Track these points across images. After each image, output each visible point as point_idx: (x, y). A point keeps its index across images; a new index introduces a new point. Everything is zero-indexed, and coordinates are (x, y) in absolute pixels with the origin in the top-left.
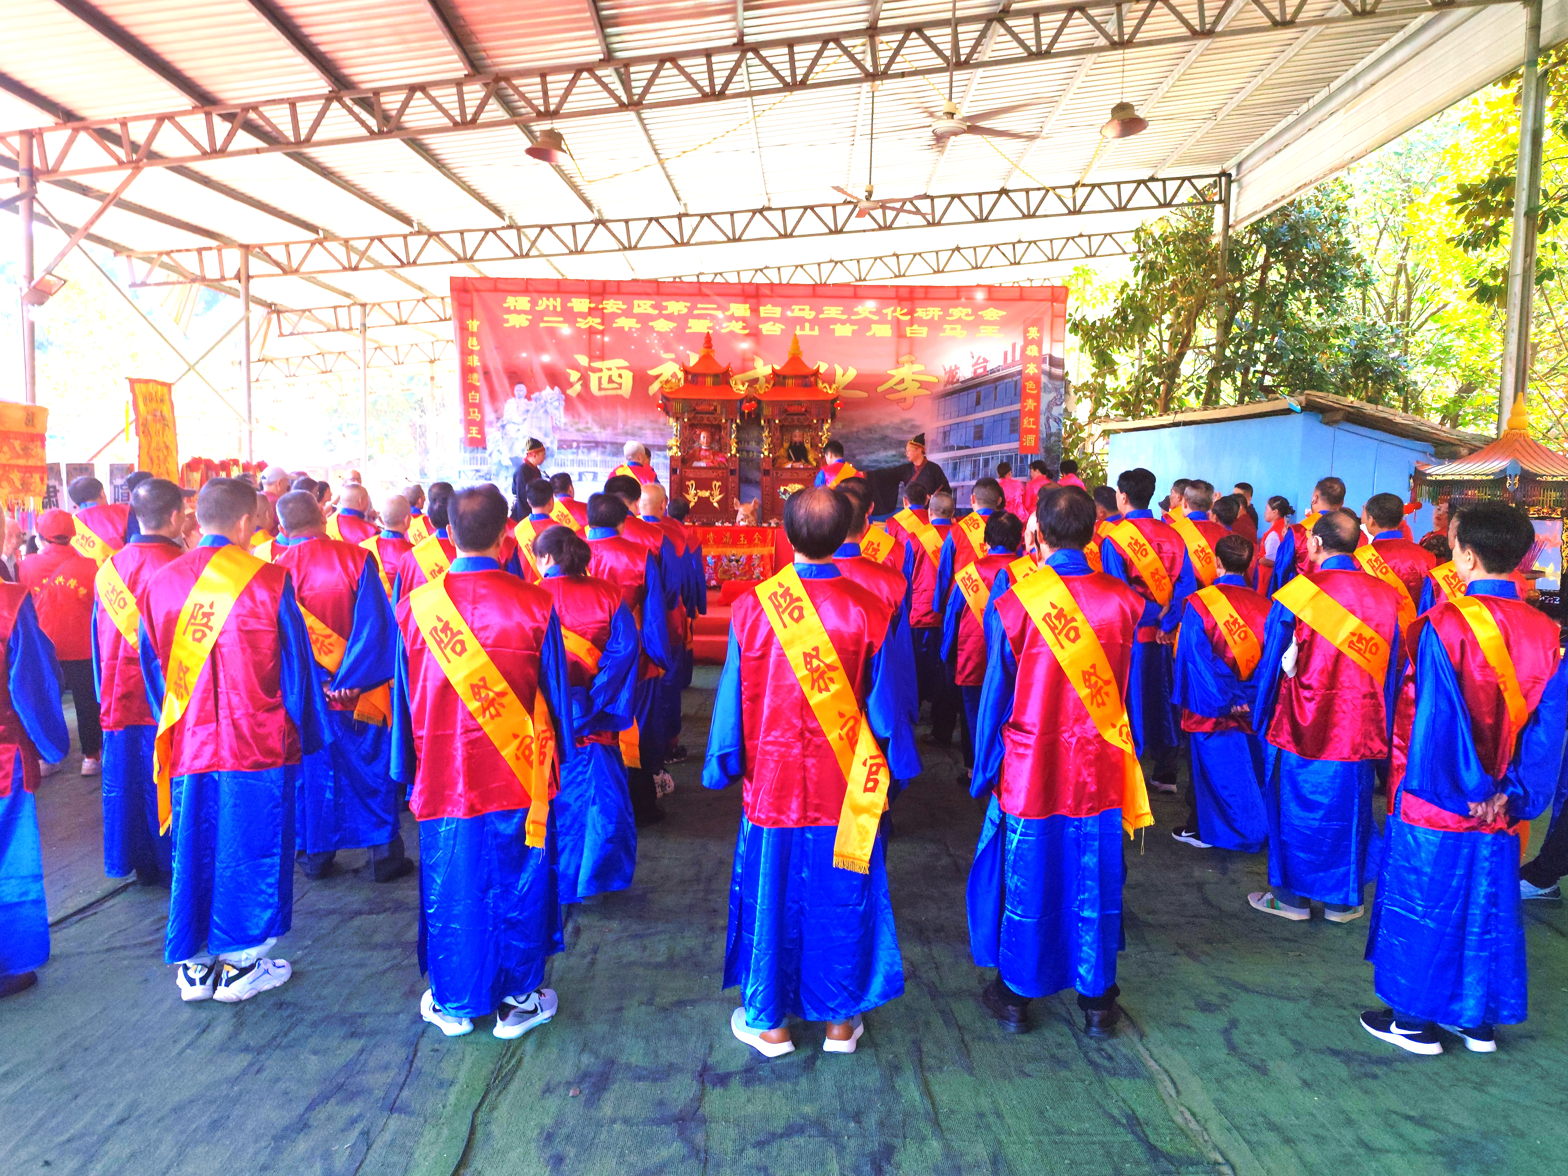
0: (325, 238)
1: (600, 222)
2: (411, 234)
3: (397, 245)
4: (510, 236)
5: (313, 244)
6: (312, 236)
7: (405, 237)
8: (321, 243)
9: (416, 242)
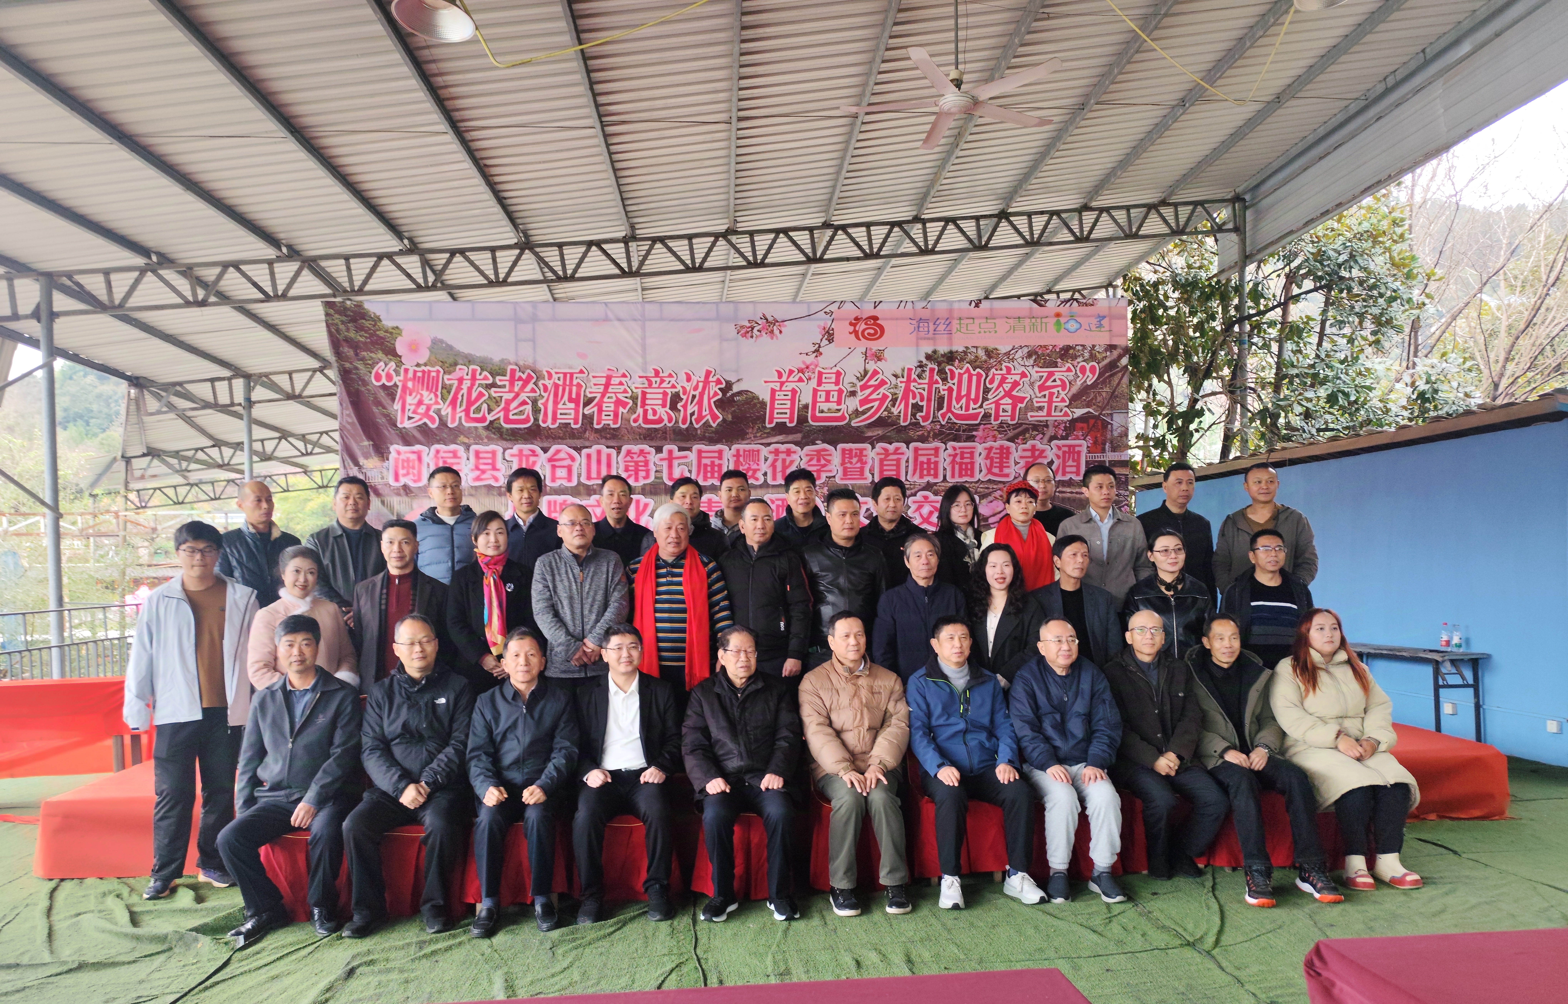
0: (160, 264)
1: (526, 245)
2: (279, 259)
3: (260, 273)
4: (412, 263)
5: (143, 271)
6: (140, 261)
7: (270, 263)
8: (154, 272)
9: (285, 271)
